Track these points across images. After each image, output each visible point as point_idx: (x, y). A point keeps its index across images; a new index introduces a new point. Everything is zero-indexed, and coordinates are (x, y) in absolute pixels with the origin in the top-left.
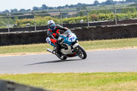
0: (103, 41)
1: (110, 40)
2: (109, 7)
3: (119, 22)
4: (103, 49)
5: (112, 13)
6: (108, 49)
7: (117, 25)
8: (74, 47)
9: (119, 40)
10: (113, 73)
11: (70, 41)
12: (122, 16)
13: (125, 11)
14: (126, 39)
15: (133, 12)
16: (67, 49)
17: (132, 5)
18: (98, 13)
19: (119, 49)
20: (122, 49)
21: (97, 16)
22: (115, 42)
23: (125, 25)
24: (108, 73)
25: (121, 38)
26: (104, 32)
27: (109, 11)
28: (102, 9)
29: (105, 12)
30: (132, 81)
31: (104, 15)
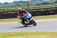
0: (4, 19)
1: (7, 19)
2: (6, 5)
3: (10, 11)
4: (4, 23)
5: (7, 8)
6: (6, 23)
7: (10, 13)
8: (30, 20)
9: (11, 19)
10: (8, 33)
11: (28, 17)
12: (12, 9)
13: (13, 7)
14: (13, 19)
15: (16, 7)
16: (27, 21)
17: (15, 4)
18: (1, 8)
19: (10, 23)
20: (12, 23)
21: (1, 9)
22: (9, 20)
23: (13, 13)
24: (6, 33)
25: (11, 18)
26: (4, 16)
27: (6, 7)
28: (3, 6)
29: (4, 8)
30: (16, 36)
31: (4, 9)
